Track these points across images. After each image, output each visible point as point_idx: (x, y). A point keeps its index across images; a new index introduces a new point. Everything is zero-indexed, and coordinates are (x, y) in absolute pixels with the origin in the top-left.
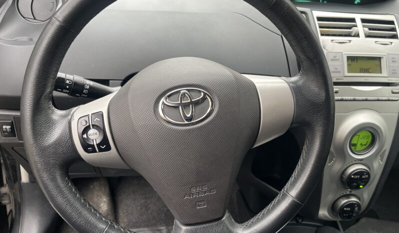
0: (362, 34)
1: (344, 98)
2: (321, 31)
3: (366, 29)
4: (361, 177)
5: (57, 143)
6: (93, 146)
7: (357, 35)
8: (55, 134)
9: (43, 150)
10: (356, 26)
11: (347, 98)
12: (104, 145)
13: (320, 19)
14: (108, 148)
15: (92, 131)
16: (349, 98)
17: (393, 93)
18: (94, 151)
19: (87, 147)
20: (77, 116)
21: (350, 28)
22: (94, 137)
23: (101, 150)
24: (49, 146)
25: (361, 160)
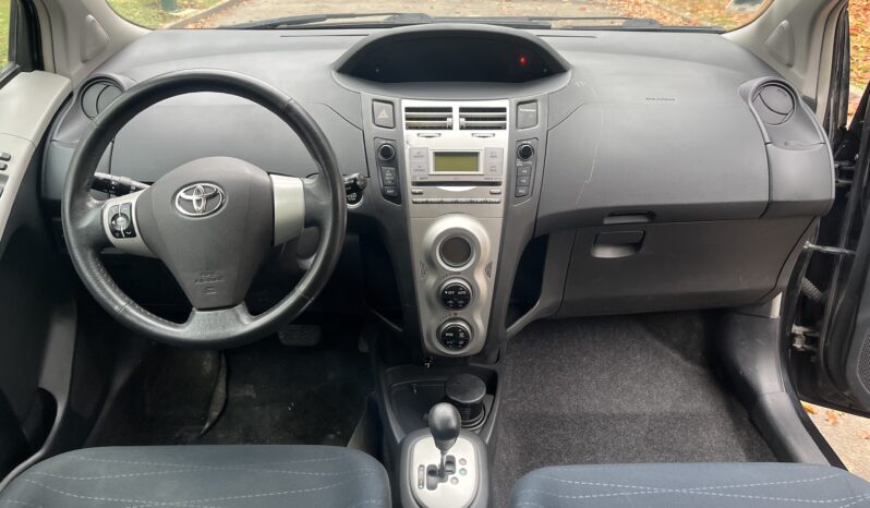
0: (456, 126)
1: (429, 200)
2: (407, 125)
3: (463, 120)
4: (456, 293)
5: (89, 227)
6: (119, 232)
7: (450, 128)
8: (87, 221)
9: (77, 232)
10: (451, 117)
11: (432, 200)
12: (130, 232)
13: (408, 110)
14: (134, 235)
15: (120, 219)
16: (436, 200)
17: (492, 193)
18: (121, 236)
19: (115, 232)
20: (108, 207)
21: (445, 119)
22: (122, 224)
23: (127, 236)
24: (83, 229)
25: (459, 273)
